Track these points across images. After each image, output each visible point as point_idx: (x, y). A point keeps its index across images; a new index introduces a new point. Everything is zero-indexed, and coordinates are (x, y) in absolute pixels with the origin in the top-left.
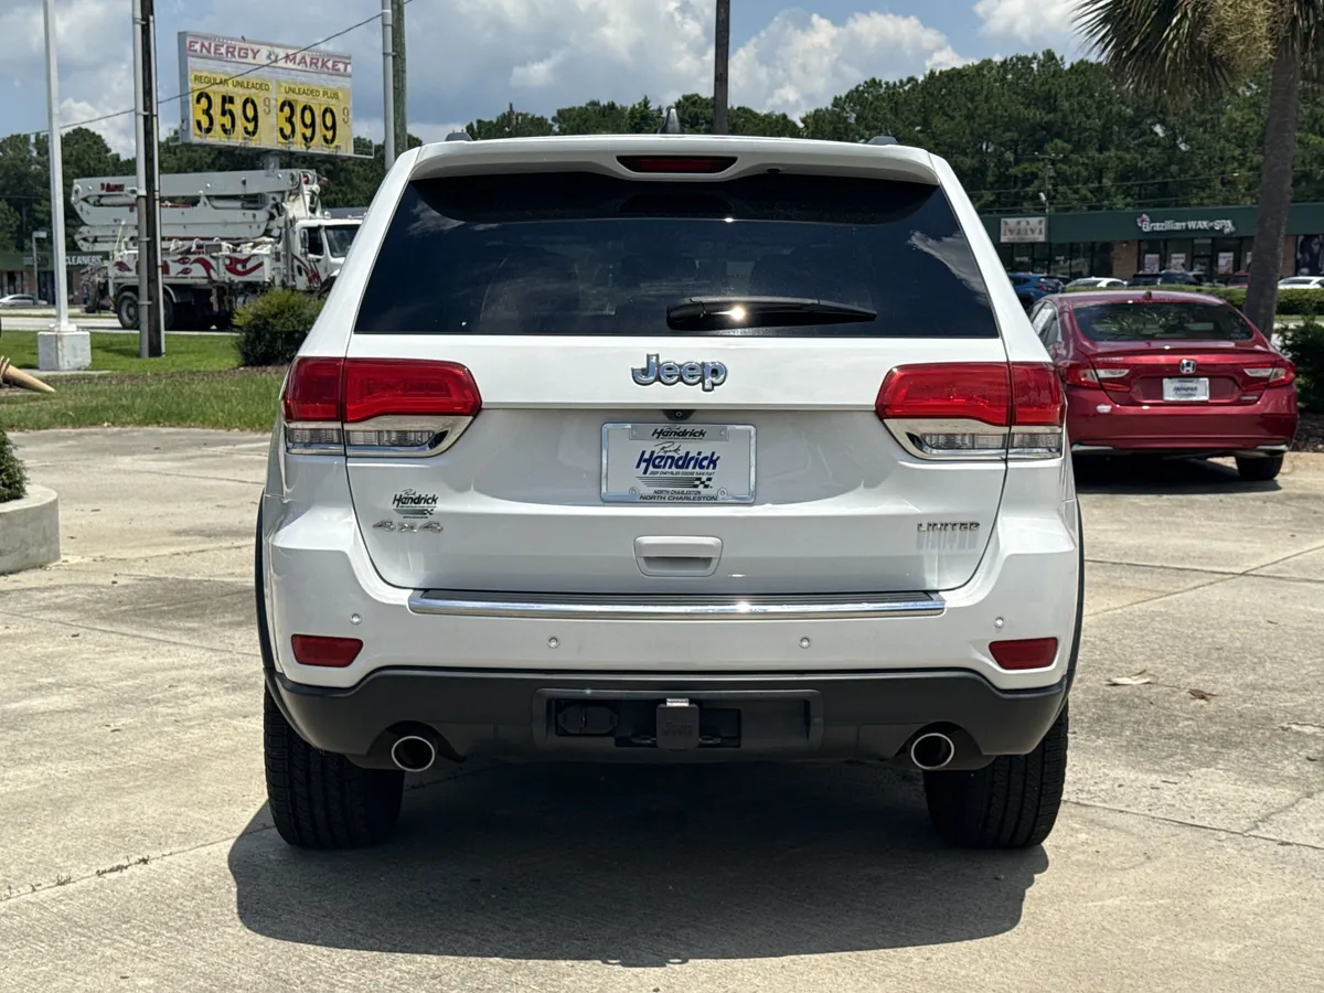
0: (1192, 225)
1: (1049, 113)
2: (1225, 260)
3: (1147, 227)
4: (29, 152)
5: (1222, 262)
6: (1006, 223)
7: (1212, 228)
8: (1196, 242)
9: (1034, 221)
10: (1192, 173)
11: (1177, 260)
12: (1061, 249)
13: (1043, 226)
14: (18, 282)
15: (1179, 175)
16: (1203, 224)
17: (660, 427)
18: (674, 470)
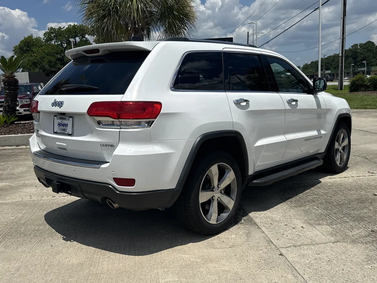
4: (358, 47)
14: (349, 75)
17: (60, 117)
18: (62, 127)
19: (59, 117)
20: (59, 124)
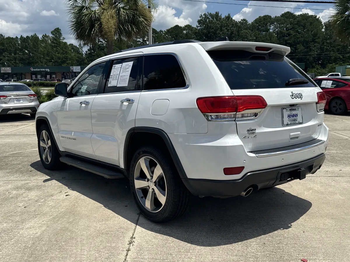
0: (41, 70)
1: (3, 47)
2: (48, 76)
3: (32, 70)
5: (48, 77)
6: (2, 69)
7: (45, 70)
8: (42, 73)
9: (8, 68)
10: (34, 60)
11: (39, 76)
12: (15, 74)
13: (10, 69)
15: (32, 60)
16: (44, 70)
17: (290, 108)
18: (292, 118)
19: (288, 109)
20: (289, 116)
